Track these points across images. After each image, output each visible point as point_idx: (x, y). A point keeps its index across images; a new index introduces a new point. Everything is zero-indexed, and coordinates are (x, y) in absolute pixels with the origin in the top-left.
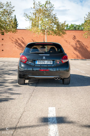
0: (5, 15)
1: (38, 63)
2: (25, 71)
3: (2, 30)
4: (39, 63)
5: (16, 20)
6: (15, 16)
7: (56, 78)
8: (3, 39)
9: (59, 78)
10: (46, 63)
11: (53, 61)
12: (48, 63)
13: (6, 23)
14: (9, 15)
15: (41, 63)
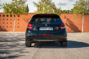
0: (20, 4)
1: (41, 29)
2: (31, 36)
3: (18, 13)
4: (43, 30)
5: (28, 7)
6: (27, 5)
7: (56, 41)
8: (19, 20)
9: (58, 41)
10: (47, 30)
11: (53, 27)
12: (49, 30)
13: (21, 9)
14: (23, 3)
15: (44, 30)
